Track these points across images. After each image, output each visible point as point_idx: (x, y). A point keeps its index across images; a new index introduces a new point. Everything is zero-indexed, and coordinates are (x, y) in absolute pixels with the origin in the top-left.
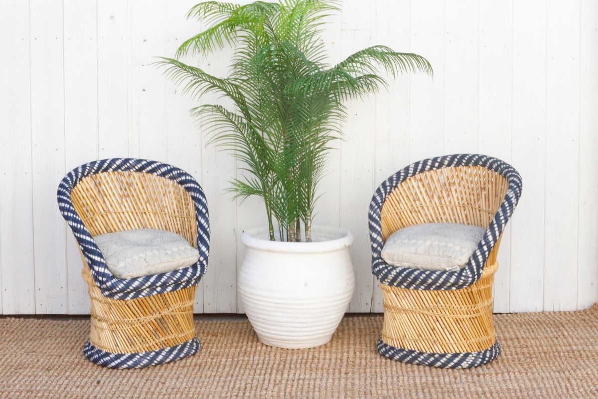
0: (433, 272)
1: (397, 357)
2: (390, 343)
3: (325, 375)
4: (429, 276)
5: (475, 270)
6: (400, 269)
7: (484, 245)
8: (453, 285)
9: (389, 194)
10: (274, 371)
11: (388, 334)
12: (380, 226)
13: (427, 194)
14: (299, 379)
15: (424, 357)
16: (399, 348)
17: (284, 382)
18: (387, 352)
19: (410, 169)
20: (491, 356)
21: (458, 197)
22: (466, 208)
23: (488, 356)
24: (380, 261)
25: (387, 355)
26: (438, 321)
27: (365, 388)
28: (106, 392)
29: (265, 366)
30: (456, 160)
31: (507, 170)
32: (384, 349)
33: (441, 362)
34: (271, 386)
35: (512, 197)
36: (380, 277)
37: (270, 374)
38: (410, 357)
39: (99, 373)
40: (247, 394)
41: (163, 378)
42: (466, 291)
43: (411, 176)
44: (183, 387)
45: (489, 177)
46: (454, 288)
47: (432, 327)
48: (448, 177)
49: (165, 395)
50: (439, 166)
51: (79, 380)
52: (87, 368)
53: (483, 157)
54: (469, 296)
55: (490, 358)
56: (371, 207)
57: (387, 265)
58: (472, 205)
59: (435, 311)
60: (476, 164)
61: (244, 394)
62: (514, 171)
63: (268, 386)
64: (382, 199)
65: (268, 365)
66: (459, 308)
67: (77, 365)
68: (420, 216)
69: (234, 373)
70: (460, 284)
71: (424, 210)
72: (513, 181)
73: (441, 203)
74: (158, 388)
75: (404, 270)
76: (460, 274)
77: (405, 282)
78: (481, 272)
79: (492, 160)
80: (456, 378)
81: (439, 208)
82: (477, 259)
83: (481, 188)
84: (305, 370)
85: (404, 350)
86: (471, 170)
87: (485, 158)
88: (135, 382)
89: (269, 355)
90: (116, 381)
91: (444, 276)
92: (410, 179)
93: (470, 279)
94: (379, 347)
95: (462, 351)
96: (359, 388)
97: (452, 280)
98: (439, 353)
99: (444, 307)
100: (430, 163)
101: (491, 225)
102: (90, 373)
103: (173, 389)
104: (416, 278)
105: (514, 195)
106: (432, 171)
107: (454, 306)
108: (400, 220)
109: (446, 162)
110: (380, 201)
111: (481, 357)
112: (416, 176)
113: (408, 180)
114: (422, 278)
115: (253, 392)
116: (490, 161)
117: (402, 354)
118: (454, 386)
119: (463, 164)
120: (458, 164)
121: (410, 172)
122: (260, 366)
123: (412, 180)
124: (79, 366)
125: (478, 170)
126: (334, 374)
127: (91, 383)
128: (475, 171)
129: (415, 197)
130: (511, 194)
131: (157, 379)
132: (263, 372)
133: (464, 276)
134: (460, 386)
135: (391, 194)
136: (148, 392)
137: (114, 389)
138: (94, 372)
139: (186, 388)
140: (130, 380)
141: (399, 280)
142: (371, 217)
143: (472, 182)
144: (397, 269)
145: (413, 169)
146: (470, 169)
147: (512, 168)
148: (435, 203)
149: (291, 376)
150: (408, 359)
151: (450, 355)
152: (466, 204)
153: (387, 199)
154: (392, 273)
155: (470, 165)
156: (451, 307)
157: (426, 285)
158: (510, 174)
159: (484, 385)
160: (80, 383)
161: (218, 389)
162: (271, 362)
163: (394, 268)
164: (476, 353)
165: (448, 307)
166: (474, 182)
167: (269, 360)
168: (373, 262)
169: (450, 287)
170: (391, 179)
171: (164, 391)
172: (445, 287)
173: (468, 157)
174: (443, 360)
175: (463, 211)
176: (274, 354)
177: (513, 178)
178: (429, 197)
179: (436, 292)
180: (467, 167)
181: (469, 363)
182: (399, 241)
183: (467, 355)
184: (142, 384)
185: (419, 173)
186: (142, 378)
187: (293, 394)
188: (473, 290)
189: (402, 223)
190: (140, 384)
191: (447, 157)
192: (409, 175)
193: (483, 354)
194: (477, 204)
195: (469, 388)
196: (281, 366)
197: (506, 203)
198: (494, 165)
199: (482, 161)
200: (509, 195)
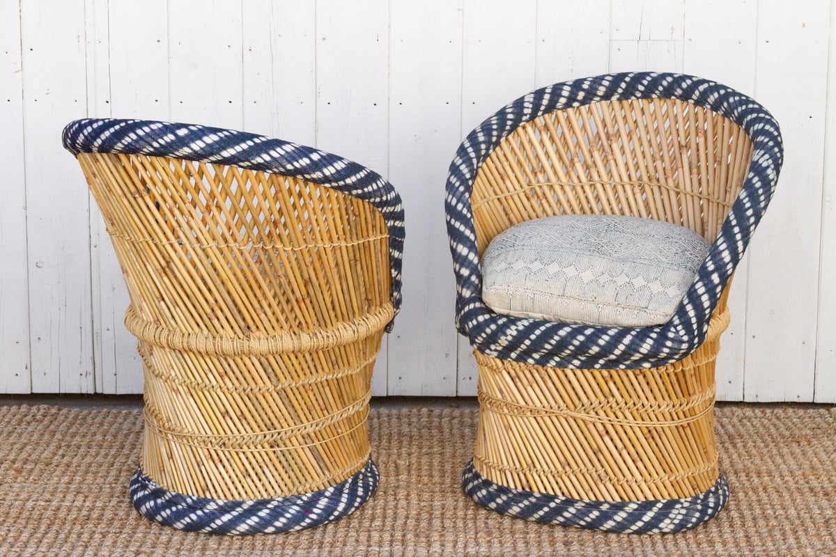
0: (603, 330)
1: (515, 510)
2: (497, 479)
3: (521, 546)
4: (592, 340)
5: (695, 326)
6: (526, 323)
7: (712, 272)
8: (645, 358)
9: (484, 161)
12: (473, 231)
13: (560, 158)
15: (578, 510)
16: (520, 489)
18: (491, 497)
19: (526, 105)
20: (717, 504)
21: (626, 164)
22: (647, 189)
23: (711, 505)
24: (478, 305)
25: (493, 505)
26: (607, 432)
30: (623, 85)
31: (744, 107)
32: (484, 492)
33: (615, 521)
35: (768, 167)
36: (479, 340)
38: (546, 509)
39: (32, 535)
42: (671, 370)
43: (527, 121)
45: (697, 121)
46: (647, 365)
47: (595, 446)
48: (603, 121)
50: (584, 98)
53: (684, 78)
54: (678, 380)
55: (715, 509)
56: (449, 186)
57: (494, 315)
58: (658, 180)
59: (601, 413)
60: (667, 94)
62: (760, 109)
64: (471, 171)
66: (655, 407)
68: (546, 205)
70: (663, 355)
71: (555, 192)
72: (762, 132)
73: (590, 179)
75: (536, 325)
77: (536, 351)
78: (705, 330)
79: (706, 85)
81: (587, 188)
82: (698, 302)
83: (680, 147)
85: (530, 494)
86: (657, 106)
87: (689, 82)
91: (627, 340)
92: (524, 127)
93: (685, 346)
95: (659, 497)
97: (646, 348)
98: (610, 500)
99: (622, 404)
100: (566, 92)
101: (727, 228)
102: (11, 534)
104: (563, 344)
105: (770, 161)
106: (570, 110)
107: (646, 402)
108: (507, 214)
109: (601, 91)
110: (468, 176)
111: (699, 507)
112: (537, 120)
113: (520, 129)
114: (576, 343)
116: (701, 88)
117: (526, 502)
119: (639, 95)
120: (627, 95)
121: (526, 111)
123: (529, 129)
125: (670, 107)
128: (665, 108)
129: (535, 165)
130: (765, 161)
133: (672, 340)
135: (488, 160)
138: (21, 532)
141: (523, 346)
142: (450, 209)
143: (657, 131)
144: (519, 323)
145: (531, 106)
146: (652, 105)
147: (754, 102)
148: (578, 177)
150: (541, 513)
151: (635, 506)
152: (645, 179)
153: (480, 170)
154: (508, 332)
155: (654, 96)
156: (639, 405)
157: (583, 358)
158: (754, 115)
163: (512, 321)
164: (689, 499)
165: (630, 404)
166: (662, 131)
168: (458, 311)
169: (637, 363)
170: (486, 127)
172: (628, 363)
173: (649, 78)
174: (620, 516)
175: (638, 196)
177: (761, 125)
178: (563, 163)
179: (605, 373)
180: (645, 101)
181: (676, 522)
182: (519, 265)
183: (670, 505)
185: (542, 115)
188: (686, 369)
189: (509, 219)
191: (602, 78)
192: (524, 118)
193: (703, 500)
194: (670, 181)
197: (756, 179)
198: (711, 97)
199: (682, 89)
200: (760, 162)
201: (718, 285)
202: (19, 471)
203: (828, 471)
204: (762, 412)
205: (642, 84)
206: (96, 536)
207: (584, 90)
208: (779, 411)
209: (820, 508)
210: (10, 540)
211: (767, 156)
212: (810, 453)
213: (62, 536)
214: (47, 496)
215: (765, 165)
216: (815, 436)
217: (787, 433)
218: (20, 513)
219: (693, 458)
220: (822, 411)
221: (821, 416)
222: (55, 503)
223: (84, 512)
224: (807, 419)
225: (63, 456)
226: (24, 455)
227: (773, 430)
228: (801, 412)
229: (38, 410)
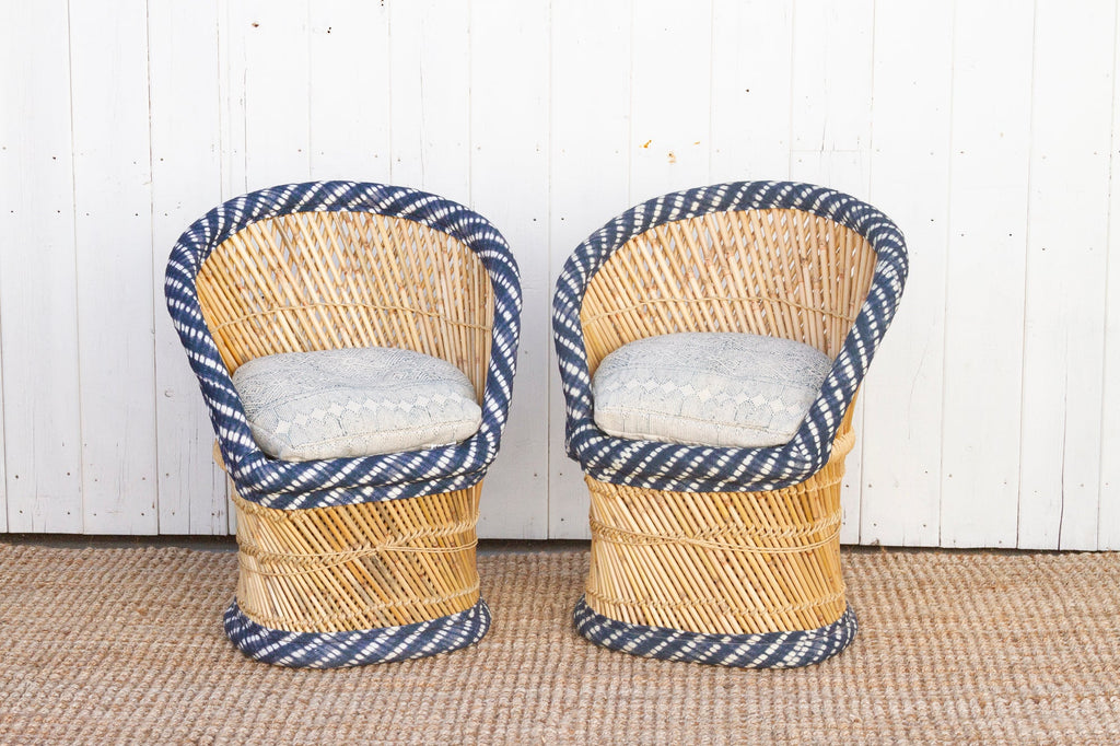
0: (723, 451)
1: (631, 645)
2: (612, 614)
3: (678, 689)
4: (711, 460)
5: (818, 445)
6: (641, 445)
7: (836, 388)
8: (767, 479)
9: (593, 276)
10: (560, 678)
11: (606, 593)
12: (583, 349)
13: (674, 273)
14: (618, 698)
15: (697, 644)
16: (636, 624)
17: (583, 703)
19: (636, 216)
20: (844, 637)
21: (744, 279)
22: (767, 305)
23: (839, 637)
24: (589, 427)
25: (607, 642)
26: (728, 560)
28: (174, 721)
29: (539, 665)
30: (740, 195)
31: (867, 217)
32: (597, 628)
33: (737, 655)
34: (555, 714)
35: (892, 278)
36: (592, 464)
37: (552, 684)
38: (664, 644)
39: (156, 676)
40: (500, 731)
41: (305, 691)
42: (794, 492)
44: (351, 712)
45: (818, 232)
46: (768, 487)
47: (715, 575)
48: (719, 233)
49: (310, 730)
50: (699, 208)
51: (110, 691)
52: (127, 662)
53: (803, 187)
54: (801, 503)
55: (842, 641)
56: (557, 302)
57: (606, 437)
58: (778, 296)
59: (721, 539)
60: (787, 203)
61: (493, 730)
62: (884, 219)
63: (548, 713)
64: (580, 286)
65: (546, 662)
66: (778, 532)
67: (106, 655)
68: (659, 323)
69: (467, 679)
70: (785, 476)
71: (668, 309)
72: (886, 242)
73: (707, 295)
74: (293, 715)
75: (651, 446)
76: (785, 456)
77: (652, 475)
78: (828, 450)
79: (827, 194)
81: (703, 305)
82: (821, 420)
83: (801, 260)
84: (632, 676)
85: (647, 628)
86: (775, 216)
87: (809, 191)
88: (239, 697)
89: (548, 637)
90: (195, 695)
91: (748, 460)
92: (635, 241)
93: (808, 466)
94: (582, 623)
95: (783, 629)
96: (760, 723)
97: (767, 468)
98: (732, 632)
99: (743, 530)
100: (679, 202)
101: (850, 343)
103: (328, 716)
104: (680, 466)
105: (895, 272)
106: (683, 222)
107: (768, 527)
108: (618, 333)
109: (717, 201)
110: (577, 291)
111: (826, 639)
112: (648, 232)
113: (630, 242)
114: (694, 464)
115: (513, 727)
116: (822, 197)
117: (643, 638)
118: (981, 723)
119: (756, 205)
120: (743, 205)
121: (637, 223)
122: (527, 665)
123: (640, 241)
124: (109, 659)
125: (790, 217)
126: (698, 687)
127: (139, 700)
128: (784, 219)
129: (647, 281)
130: (889, 272)
131: (292, 692)
132: (535, 679)
133: (795, 460)
134: (995, 723)
135: (598, 274)
136: (270, 722)
137: (191, 715)
138: (145, 673)
139: (358, 713)
140: (228, 694)
141: (638, 470)
142: (558, 326)
143: (776, 244)
144: (633, 445)
145: (642, 217)
146: (770, 216)
147: (877, 212)
148: (693, 294)
149: (601, 690)
150: (659, 648)
151: (758, 639)
152: (764, 294)
153: (589, 286)
154: (622, 454)
155: (772, 206)
156: (761, 531)
157: (702, 481)
158: (878, 225)
160: (113, 700)
161: (432, 717)
162: (554, 656)
163: (626, 443)
164: (815, 631)
165: (752, 529)
166: (782, 244)
167: (548, 650)
168: (569, 434)
169: (759, 485)
170: (595, 240)
171: (307, 719)
172: (749, 485)
173: (766, 188)
175: (757, 312)
176: (560, 636)
177: (885, 235)
178: (677, 278)
179: (725, 496)
180: (763, 212)
182: (633, 384)
183: (795, 637)
184: (255, 703)
185: (655, 227)
186: (257, 688)
187: (606, 734)
188: (809, 491)
189: (620, 338)
190: (252, 704)
191: (718, 187)
192: (635, 230)
193: (829, 632)
194: (791, 296)
195: (1017, 731)
196: (576, 667)
197: (880, 291)
198: (833, 207)
199: (802, 198)
200: (884, 273)
201: (841, 402)
202: (143, 613)
205: (760, 194)
206: (225, 677)
207: (698, 200)
208: (978, 558)
210: (133, 680)
211: (891, 267)
212: (1004, 598)
213: (189, 677)
214: (174, 638)
215: (888, 276)
216: (1013, 583)
217: (983, 579)
218: (144, 655)
219: (819, 587)
220: (1025, 557)
221: (1024, 562)
222: (182, 645)
223: (213, 654)
224: (1008, 566)
225: (192, 598)
226: (149, 597)
228: (1002, 558)
229: (166, 552)
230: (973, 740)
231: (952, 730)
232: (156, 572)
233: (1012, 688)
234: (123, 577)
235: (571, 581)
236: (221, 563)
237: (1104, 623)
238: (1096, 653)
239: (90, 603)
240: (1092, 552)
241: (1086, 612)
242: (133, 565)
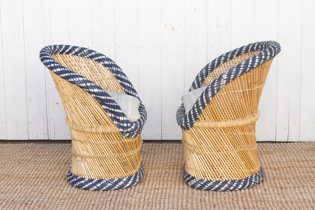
3: (173, 185)
14: (155, 189)
17: (144, 191)
27: (201, 196)
28: (22, 196)
34: (135, 194)
39: (19, 182)
40: (118, 199)
41: (62, 187)
44: (75, 194)
49: (61, 199)
51: (5, 188)
52: (12, 178)
61: (116, 199)
63: (134, 193)
67: (6, 176)
74: (57, 195)
80: (265, 190)
88: (42, 189)
90: (29, 188)
96: (197, 196)
102: (13, 182)
103: (67, 195)
115: (122, 198)
118: (265, 196)
124: (6, 177)
127: (13, 190)
131: (58, 187)
134: (269, 196)
136: (50, 197)
137: (27, 195)
139: (77, 194)
140: (39, 188)
149: (150, 186)
159: (286, 196)
160: (5, 190)
161: (98, 195)
171: (61, 196)
184: (47, 191)
186: (48, 186)
187: (150, 200)
190: (46, 191)
195: (276, 199)
202: (19, 163)
203: (276, 162)
204: (259, 144)
206: (39, 182)
208: (264, 144)
209: (272, 174)
210: (12, 184)
212: (272, 156)
213: (29, 183)
214: (27, 170)
216: (274, 152)
217: (265, 151)
218: (17, 176)
220: (278, 144)
221: (277, 145)
222: (29, 173)
223: (37, 175)
224: (273, 146)
225: (35, 158)
226: (22, 158)
227: (261, 150)
228: (271, 144)
229: (30, 145)
230: (262, 202)
231: (256, 198)
232: (26, 151)
233: (274, 184)
234: (16, 152)
235: (145, 152)
236: (45, 148)
237: (302, 164)
238: (299, 173)
239: (5, 160)
240: (297, 142)
241: (296, 160)
242: (20, 149)
